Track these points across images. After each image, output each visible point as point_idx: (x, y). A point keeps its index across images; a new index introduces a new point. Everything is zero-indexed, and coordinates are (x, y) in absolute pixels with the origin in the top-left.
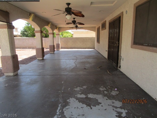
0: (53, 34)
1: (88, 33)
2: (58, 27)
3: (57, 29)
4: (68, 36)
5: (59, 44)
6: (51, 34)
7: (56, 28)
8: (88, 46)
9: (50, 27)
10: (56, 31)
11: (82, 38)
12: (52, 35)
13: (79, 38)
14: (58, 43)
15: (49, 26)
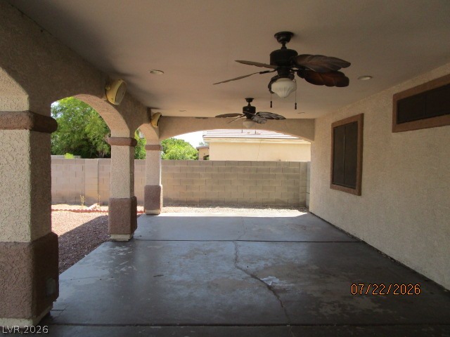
0: (133, 143)
1: (263, 144)
2: (155, 115)
3: (155, 122)
4: (184, 154)
5: (159, 188)
6: (120, 141)
7: (150, 120)
8: (274, 196)
9: (116, 107)
10: (145, 133)
11: (251, 163)
12: (126, 149)
13: (239, 163)
14: (152, 183)
15: (111, 97)
